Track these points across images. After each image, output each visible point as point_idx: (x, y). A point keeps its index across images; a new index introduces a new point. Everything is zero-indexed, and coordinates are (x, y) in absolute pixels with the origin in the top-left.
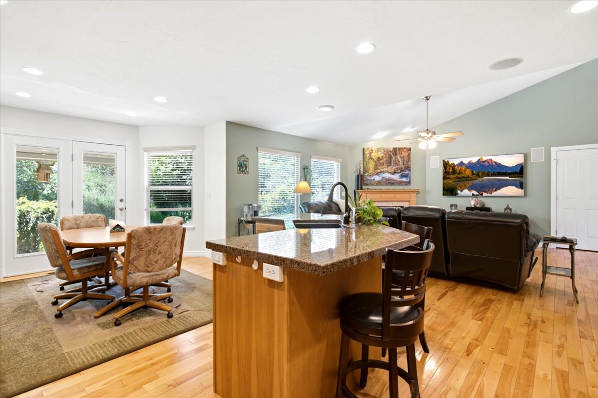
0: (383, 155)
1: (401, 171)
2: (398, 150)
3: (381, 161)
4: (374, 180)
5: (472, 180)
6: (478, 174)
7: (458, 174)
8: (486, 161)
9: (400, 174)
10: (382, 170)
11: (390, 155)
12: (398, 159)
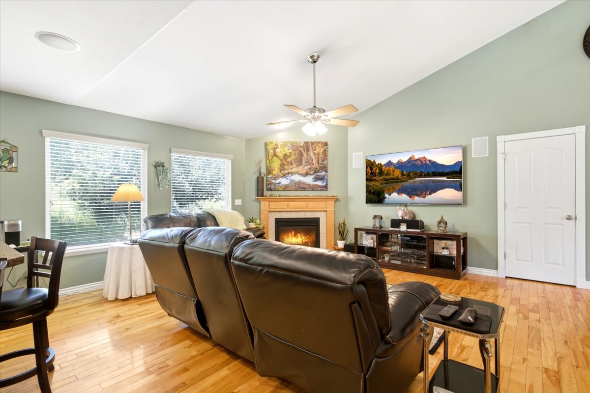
0: (291, 151)
1: (315, 172)
2: (310, 145)
3: (289, 160)
4: (279, 183)
5: (402, 182)
6: (409, 175)
7: (386, 175)
8: (418, 159)
9: (314, 176)
10: (290, 171)
11: (301, 151)
12: (311, 157)
